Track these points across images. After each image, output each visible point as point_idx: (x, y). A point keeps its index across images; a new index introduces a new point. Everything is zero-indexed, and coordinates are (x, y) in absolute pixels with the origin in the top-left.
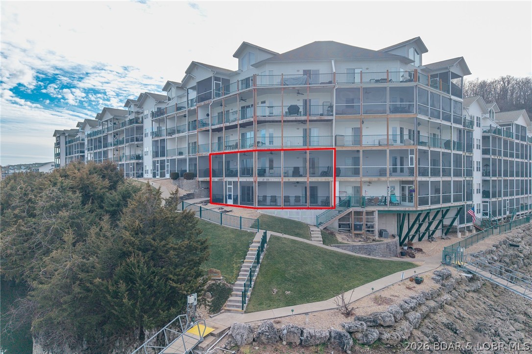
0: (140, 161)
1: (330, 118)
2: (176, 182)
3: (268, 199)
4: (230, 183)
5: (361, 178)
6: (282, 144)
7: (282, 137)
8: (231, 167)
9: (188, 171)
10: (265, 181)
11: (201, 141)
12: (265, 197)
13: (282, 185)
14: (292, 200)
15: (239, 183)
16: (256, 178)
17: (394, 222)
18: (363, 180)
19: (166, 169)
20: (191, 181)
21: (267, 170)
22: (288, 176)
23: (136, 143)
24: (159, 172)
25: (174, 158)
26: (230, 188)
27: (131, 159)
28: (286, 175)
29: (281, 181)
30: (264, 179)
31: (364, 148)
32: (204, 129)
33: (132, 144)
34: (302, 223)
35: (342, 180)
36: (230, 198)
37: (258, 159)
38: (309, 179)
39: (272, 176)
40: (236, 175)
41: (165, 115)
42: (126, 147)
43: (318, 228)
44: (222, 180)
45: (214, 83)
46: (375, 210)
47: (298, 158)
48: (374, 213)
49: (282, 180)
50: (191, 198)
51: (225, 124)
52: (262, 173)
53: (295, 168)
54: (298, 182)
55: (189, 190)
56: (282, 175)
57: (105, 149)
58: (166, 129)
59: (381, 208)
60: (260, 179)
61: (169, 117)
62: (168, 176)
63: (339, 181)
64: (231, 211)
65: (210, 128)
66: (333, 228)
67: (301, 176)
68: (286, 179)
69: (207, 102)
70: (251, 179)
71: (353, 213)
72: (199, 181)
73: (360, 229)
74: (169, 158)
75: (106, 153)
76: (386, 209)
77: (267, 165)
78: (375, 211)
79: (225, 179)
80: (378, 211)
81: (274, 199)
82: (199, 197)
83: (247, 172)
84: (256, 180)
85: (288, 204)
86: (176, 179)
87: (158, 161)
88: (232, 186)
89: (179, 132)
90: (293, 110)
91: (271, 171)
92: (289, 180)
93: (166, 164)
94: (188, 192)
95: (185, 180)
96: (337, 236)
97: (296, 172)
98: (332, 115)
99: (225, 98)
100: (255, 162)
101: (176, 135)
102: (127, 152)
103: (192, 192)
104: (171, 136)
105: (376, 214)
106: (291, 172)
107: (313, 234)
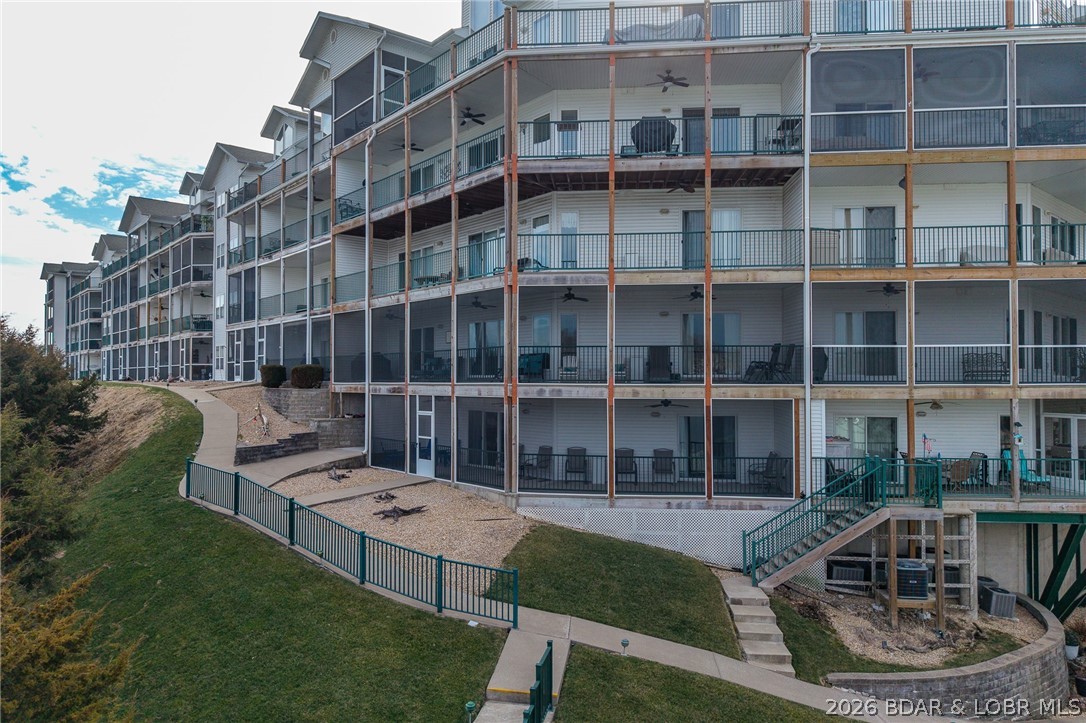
0: (205, 335)
1: (789, 162)
2: (273, 394)
3: (559, 465)
4: (426, 402)
5: (911, 388)
6: (612, 260)
7: (611, 234)
8: (436, 348)
9: (309, 362)
10: (547, 395)
11: (345, 263)
12: (546, 455)
13: (611, 414)
14: (644, 467)
15: (454, 405)
16: (515, 387)
17: (1013, 549)
18: (919, 394)
19: (257, 356)
20: (313, 392)
21: (555, 355)
22: (629, 381)
23: (194, 284)
24: (241, 365)
25: (275, 322)
26: (425, 421)
27: (184, 328)
28: (624, 375)
29: (606, 396)
30: (547, 390)
31: (921, 275)
32: (350, 224)
33: (185, 289)
34: (691, 561)
35: (838, 396)
36: (425, 455)
37: (522, 319)
38: (714, 392)
39: (571, 377)
40: (445, 377)
41: (259, 197)
42: (175, 298)
43: (755, 584)
44: (399, 390)
45: (380, 71)
46: (966, 511)
47: (664, 314)
48: (965, 522)
49: (611, 394)
50: (305, 451)
51: (410, 201)
52: (535, 367)
53: (652, 349)
54: (666, 403)
55: (306, 423)
56: (611, 374)
57: (134, 305)
58: (260, 239)
59: (991, 505)
60: (530, 390)
61: (267, 202)
62: (258, 378)
63: (828, 402)
64: (418, 510)
65: (365, 219)
66: (806, 580)
67: (675, 379)
68: (625, 392)
69: (358, 137)
70: (497, 390)
71: (893, 527)
72: (336, 395)
73: (921, 592)
74: (265, 323)
75: (135, 314)
76: (1009, 506)
77: (556, 340)
78: (966, 516)
79: (410, 388)
80: (981, 515)
81: (578, 462)
82: (334, 443)
83: (486, 364)
84: (514, 392)
85: (628, 477)
86: (277, 385)
87: (239, 332)
88: (432, 414)
89: (289, 243)
90: (651, 135)
91: (570, 362)
92: (636, 393)
93: (257, 340)
94: (301, 430)
95: (295, 392)
96: (836, 624)
97: (658, 366)
98: (801, 152)
99: (413, 110)
100: (511, 327)
101: (283, 254)
102: (175, 312)
103: (312, 428)
104: (270, 257)
105: (971, 531)
106: (638, 366)
107: (743, 619)
